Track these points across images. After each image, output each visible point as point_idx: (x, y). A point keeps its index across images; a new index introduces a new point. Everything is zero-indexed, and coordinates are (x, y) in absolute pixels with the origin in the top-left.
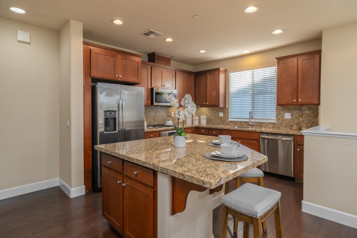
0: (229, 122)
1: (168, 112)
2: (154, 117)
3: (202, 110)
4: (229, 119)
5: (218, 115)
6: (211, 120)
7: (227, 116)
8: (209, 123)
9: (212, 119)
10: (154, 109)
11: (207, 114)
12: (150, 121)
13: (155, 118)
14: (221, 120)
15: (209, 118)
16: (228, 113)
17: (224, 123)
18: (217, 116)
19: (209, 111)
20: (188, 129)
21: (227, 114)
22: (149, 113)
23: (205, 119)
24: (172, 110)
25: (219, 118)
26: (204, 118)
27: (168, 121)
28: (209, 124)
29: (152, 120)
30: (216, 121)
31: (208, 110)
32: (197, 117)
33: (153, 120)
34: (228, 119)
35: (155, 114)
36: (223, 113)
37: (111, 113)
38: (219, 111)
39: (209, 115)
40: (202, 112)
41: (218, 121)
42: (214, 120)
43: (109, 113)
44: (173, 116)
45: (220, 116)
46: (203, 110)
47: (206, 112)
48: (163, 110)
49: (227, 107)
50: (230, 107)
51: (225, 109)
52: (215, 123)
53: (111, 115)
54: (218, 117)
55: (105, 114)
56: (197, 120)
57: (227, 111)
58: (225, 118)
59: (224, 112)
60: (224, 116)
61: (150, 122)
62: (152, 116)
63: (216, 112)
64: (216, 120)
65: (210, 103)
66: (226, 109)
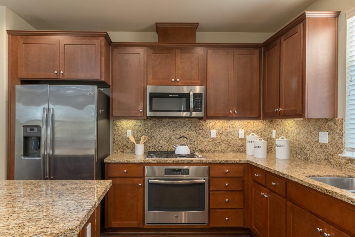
0: (343, 161)
1: (202, 129)
2: (168, 138)
3: (286, 126)
4: (345, 151)
5: (317, 140)
6: (303, 150)
7: (339, 142)
8: (299, 156)
9: (305, 148)
10: (168, 123)
11: (295, 134)
12: (159, 143)
13: (170, 138)
14: (324, 152)
15: (299, 144)
16: (341, 133)
17: (330, 162)
18: (314, 141)
19: (299, 127)
20: (224, 166)
21: (338, 137)
22: (158, 129)
23: (283, 146)
24: (211, 125)
25: (319, 147)
26: (282, 144)
27: (179, 146)
28: (299, 159)
29: (165, 143)
30: (313, 155)
31: (297, 126)
32: (263, 141)
33: (167, 142)
34: (341, 152)
35: (172, 133)
36: (329, 134)
37: (33, 130)
38: (320, 129)
39: (298, 137)
40: (286, 131)
41: (317, 153)
42: (308, 151)
43: (31, 130)
44: (215, 137)
45: (320, 142)
46: (288, 125)
47: (292, 129)
48: (189, 126)
49: (339, 117)
50: (346, 118)
51: (332, 123)
52: (311, 158)
53: (32, 132)
54: (317, 144)
55: (25, 131)
56: (260, 147)
57: (339, 128)
58: (333, 146)
59: (331, 131)
60: (331, 143)
61: (159, 145)
62: (163, 136)
63: (312, 130)
64: (312, 150)
65: (286, 109)
66: (335, 124)
